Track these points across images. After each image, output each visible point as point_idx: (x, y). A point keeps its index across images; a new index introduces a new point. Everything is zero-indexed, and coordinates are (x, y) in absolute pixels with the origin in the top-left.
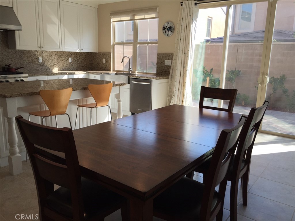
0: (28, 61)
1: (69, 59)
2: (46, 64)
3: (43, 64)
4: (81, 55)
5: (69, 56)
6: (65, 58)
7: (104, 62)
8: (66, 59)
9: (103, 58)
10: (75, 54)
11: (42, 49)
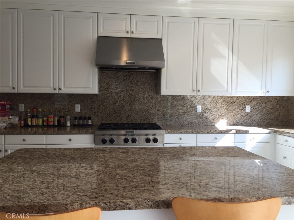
0: (180, 111)
1: (245, 107)
3: (203, 115)
5: (246, 103)
6: (239, 106)
8: (241, 108)
11: (198, 92)
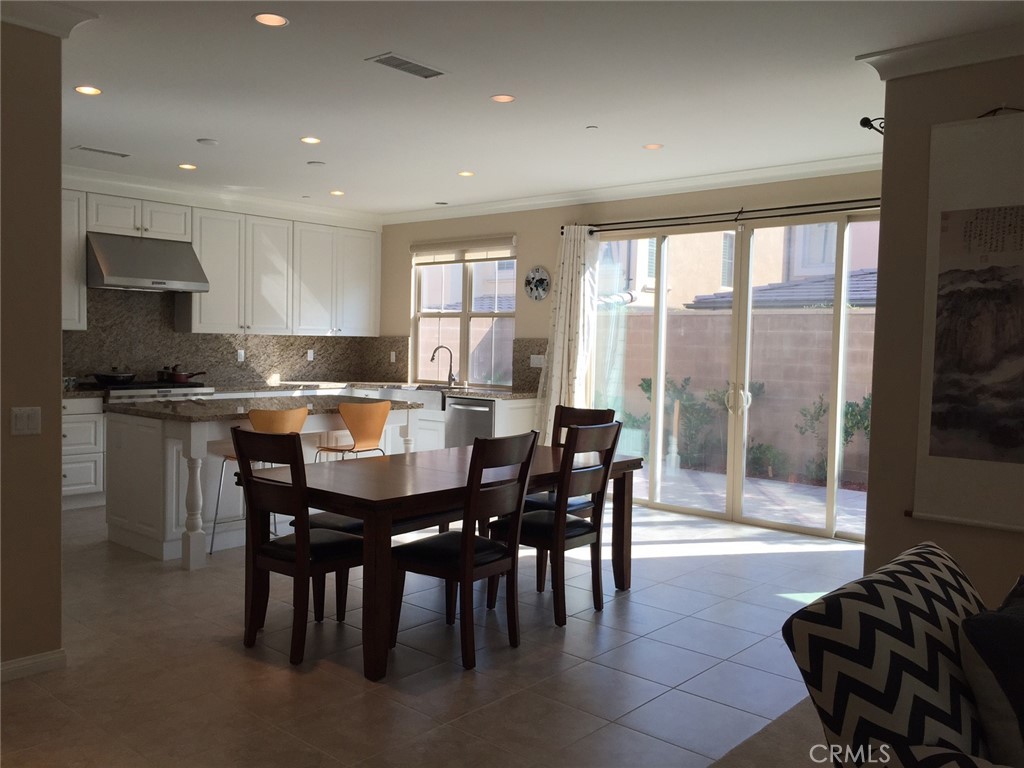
0: (212, 359)
1: (307, 353)
2: (252, 365)
3: (247, 366)
4: (336, 344)
5: (307, 347)
6: (299, 350)
7: (393, 359)
8: (301, 354)
9: (390, 351)
10: (323, 341)
11: (247, 330)
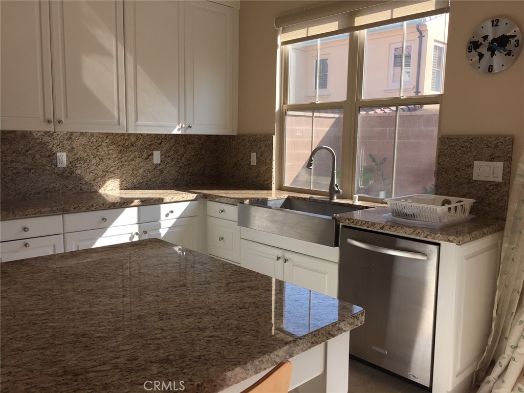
0: (18, 165)
1: (152, 154)
3: (72, 172)
4: (189, 143)
5: (152, 147)
6: (141, 152)
7: (254, 161)
8: (145, 156)
9: (250, 152)
10: (173, 140)
